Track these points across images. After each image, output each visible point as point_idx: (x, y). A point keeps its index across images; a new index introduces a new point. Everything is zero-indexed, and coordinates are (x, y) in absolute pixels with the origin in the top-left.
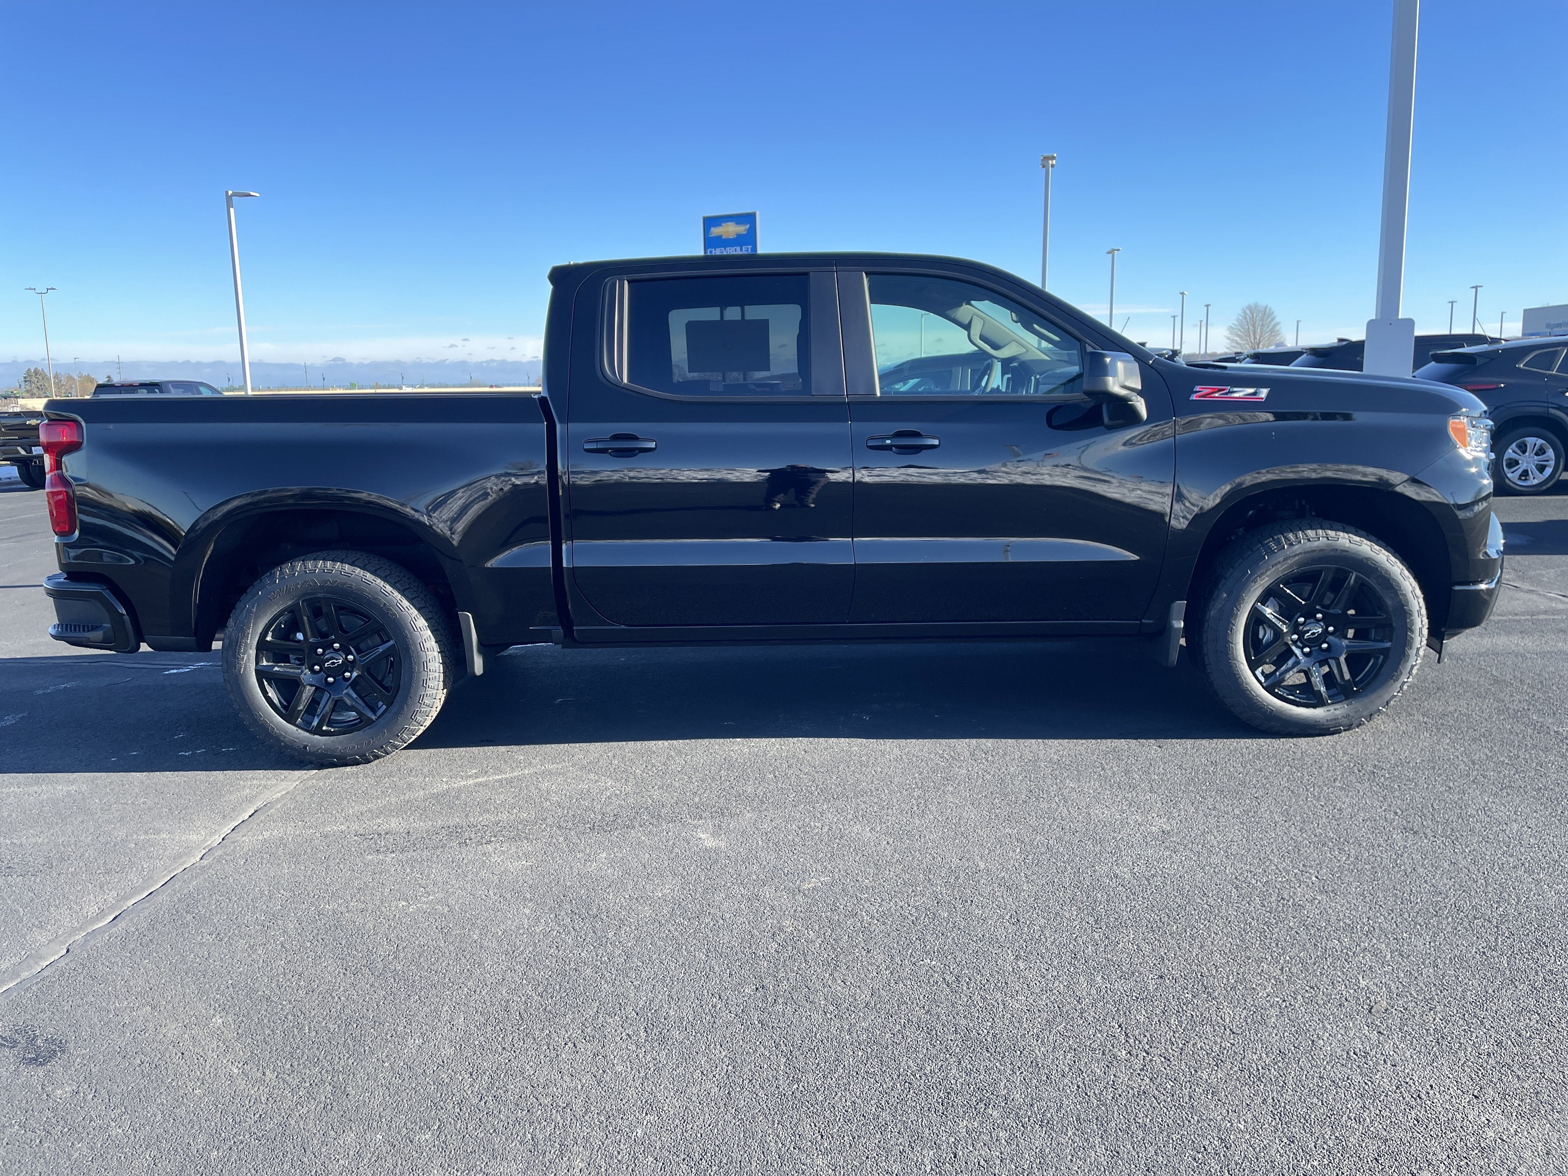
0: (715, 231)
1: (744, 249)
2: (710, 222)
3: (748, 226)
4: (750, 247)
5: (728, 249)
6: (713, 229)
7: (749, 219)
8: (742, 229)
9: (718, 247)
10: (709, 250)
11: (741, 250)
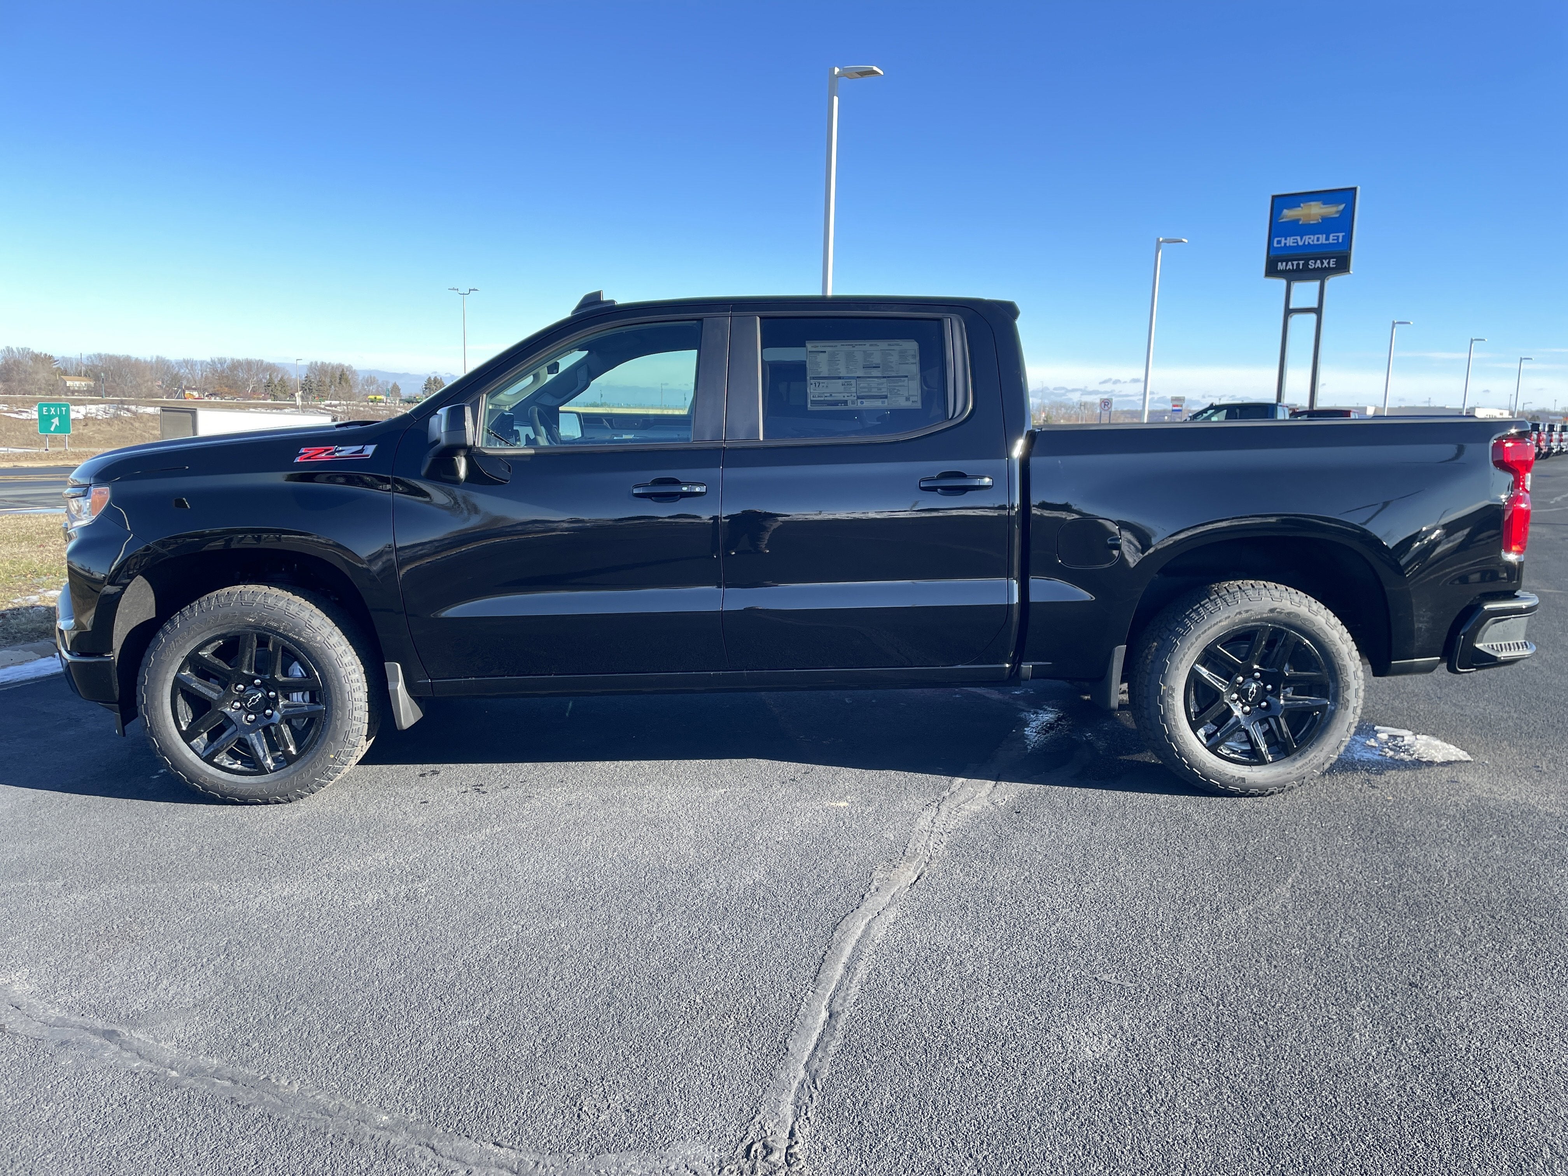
0: (1289, 214)
1: (1331, 237)
2: (1279, 202)
3: (1342, 207)
4: (1341, 235)
5: (1306, 238)
6: (1286, 212)
7: (1347, 196)
8: (1332, 210)
9: (1290, 236)
10: (1276, 240)
11: (1327, 239)
